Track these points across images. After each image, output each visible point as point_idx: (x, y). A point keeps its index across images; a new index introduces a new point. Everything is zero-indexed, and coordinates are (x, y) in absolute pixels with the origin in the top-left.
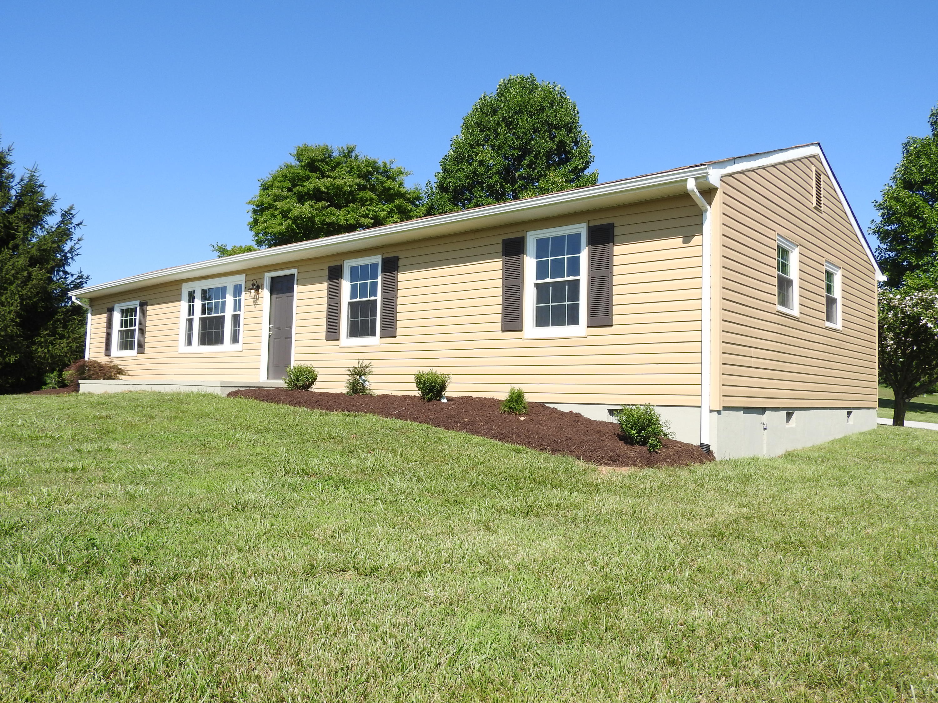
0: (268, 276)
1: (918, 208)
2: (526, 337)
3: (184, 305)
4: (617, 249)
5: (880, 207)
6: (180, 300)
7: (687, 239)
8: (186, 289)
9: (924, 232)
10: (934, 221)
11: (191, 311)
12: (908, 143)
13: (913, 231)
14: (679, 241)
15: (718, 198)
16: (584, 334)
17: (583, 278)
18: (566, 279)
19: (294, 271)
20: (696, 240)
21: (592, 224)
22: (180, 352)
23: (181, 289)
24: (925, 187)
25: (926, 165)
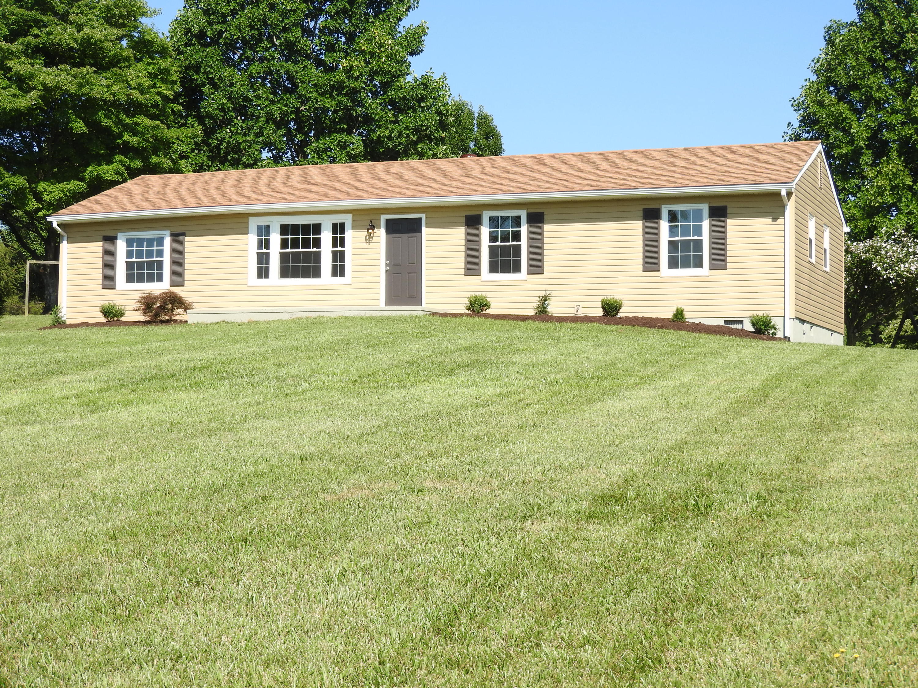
0: (383, 218)
1: (844, 119)
2: (662, 275)
3: (252, 239)
4: (730, 222)
5: (798, 106)
6: (247, 233)
7: (775, 219)
8: (254, 223)
9: (851, 150)
10: (863, 138)
11: (264, 244)
12: (830, 27)
13: (839, 147)
14: (769, 220)
15: (793, 197)
16: (707, 274)
17: (706, 238)
18: (692, 238)
19: (423, 216)
20: (780, 220)
21: (712, 205)
22: (249, 285)
23: (248, 222)
24: (852, 93)
25: (854, 67)
